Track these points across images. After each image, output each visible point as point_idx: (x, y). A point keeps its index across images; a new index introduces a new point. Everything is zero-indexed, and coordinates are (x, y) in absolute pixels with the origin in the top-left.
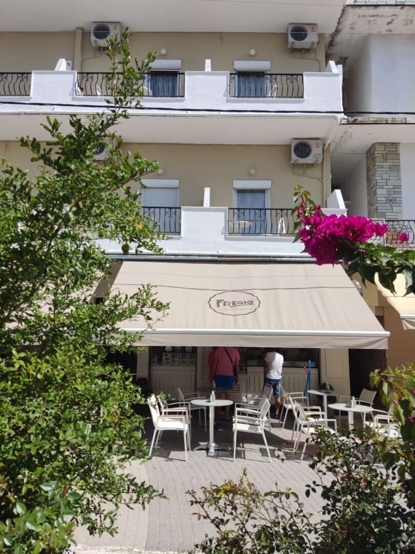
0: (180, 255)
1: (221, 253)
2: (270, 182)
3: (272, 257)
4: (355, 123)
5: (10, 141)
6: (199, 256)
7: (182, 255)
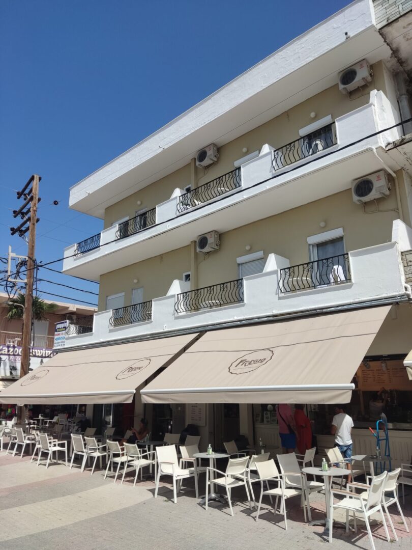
0: (244, 320)
1: (275, 312)
2: (341, 229)
3: (319, 309)
4: (403, 143)
5: (162, 254)
6: (258, 318)
7: (246, 320)
